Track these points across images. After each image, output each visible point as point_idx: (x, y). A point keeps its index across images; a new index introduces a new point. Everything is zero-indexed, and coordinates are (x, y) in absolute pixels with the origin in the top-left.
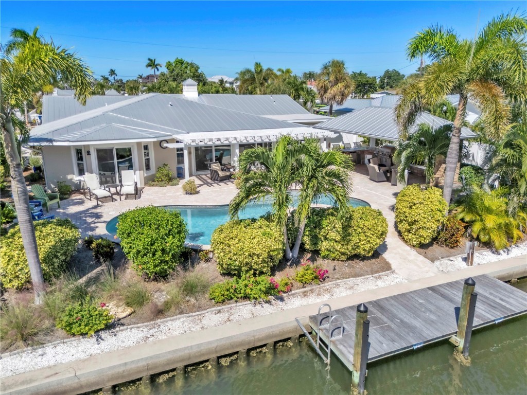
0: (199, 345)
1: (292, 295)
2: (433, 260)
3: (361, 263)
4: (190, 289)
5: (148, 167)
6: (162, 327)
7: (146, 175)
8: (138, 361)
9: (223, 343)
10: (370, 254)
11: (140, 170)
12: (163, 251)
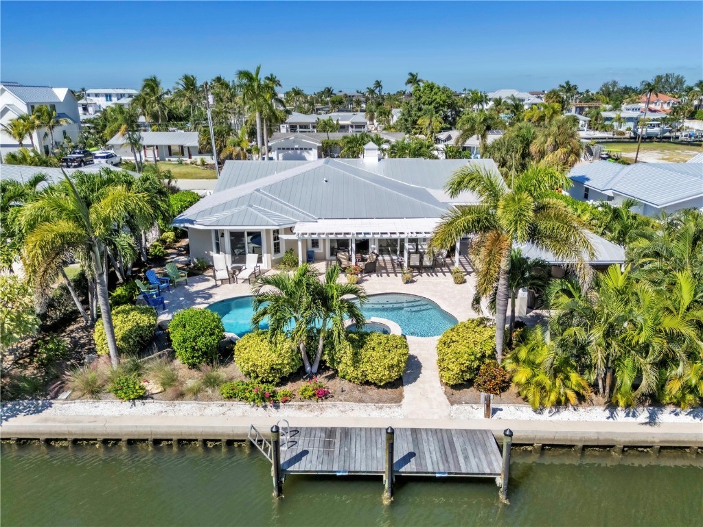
0: (189, 427)
1: (289, 405)
2: (452, 403)
3: (376, 390)
4: (212, 382)
5: (277, 250)
6: (176, 407)
7: (273, 258)
8: (145, 426)
9: (207, 430)
10: (382, 384)
11: (268, 253)
12: (193, 348)
